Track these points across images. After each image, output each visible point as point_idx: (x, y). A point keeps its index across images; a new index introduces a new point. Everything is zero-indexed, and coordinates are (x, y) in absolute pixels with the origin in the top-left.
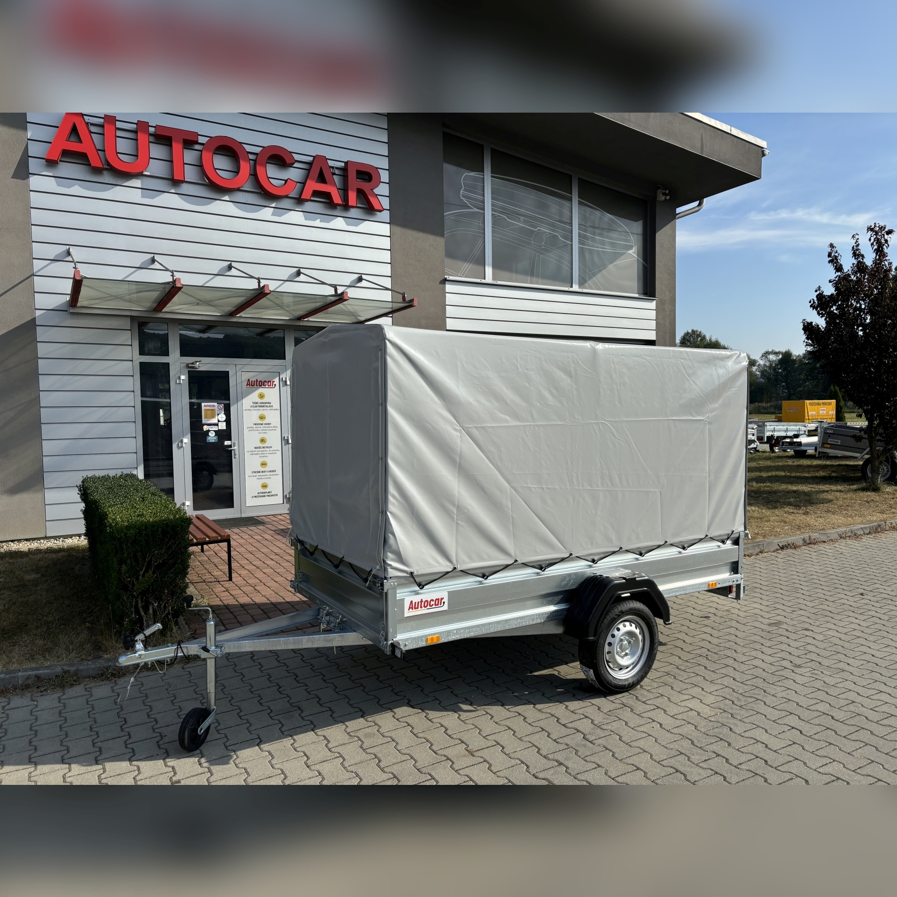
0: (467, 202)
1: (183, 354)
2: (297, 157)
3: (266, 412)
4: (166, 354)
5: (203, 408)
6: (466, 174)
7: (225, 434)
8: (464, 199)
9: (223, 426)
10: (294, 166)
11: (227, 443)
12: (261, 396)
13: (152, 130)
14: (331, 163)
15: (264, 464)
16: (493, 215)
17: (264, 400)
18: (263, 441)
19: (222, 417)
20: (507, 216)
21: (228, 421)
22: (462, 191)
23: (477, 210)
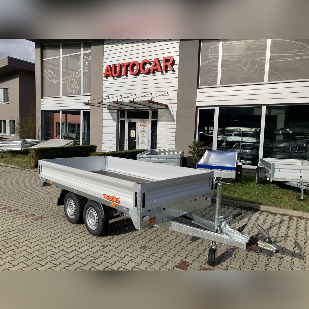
1: (128, 118)
3: (144, 133)
4: (124, 118)
5: (131, 132)
6: (211, 47)
7: (135, 138)
8: (210, 57)
9: (135, 136)
11: (135, 141)
12: (143, 129)
14: (159, 59)
15: (143, 147)
16: (222, 59)
17: (144, 130)
18: (143, 141)
19: (135, 134)
20: (229, 58)
21: (136, 135)
22: (209, 54)
23: (215, 59)
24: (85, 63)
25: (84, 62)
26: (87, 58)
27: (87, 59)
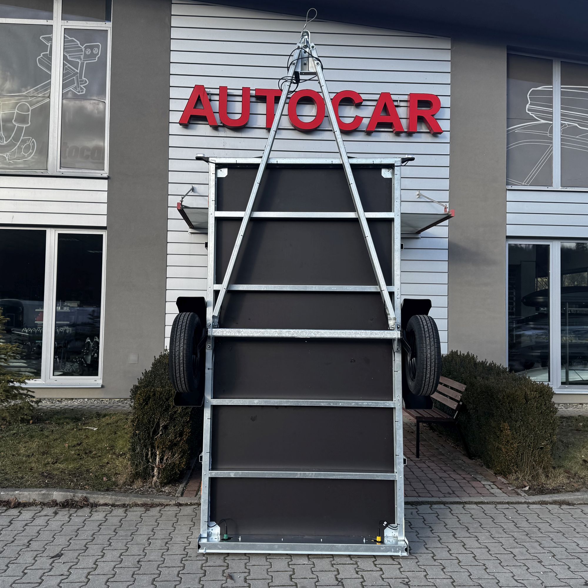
0: (533, 115)
2: (364, 97)
6: (532, 89)
8: (530, 113)
10: (362, 104)
13: (253, 93)
14: (394, 97)
16: (562, 124)
20: (579, 124)
22: (528, 106)
23: (543, 121)
24: (75, 64)
25: (65, 58)
26: (83, 47)
27: (81, 51)
